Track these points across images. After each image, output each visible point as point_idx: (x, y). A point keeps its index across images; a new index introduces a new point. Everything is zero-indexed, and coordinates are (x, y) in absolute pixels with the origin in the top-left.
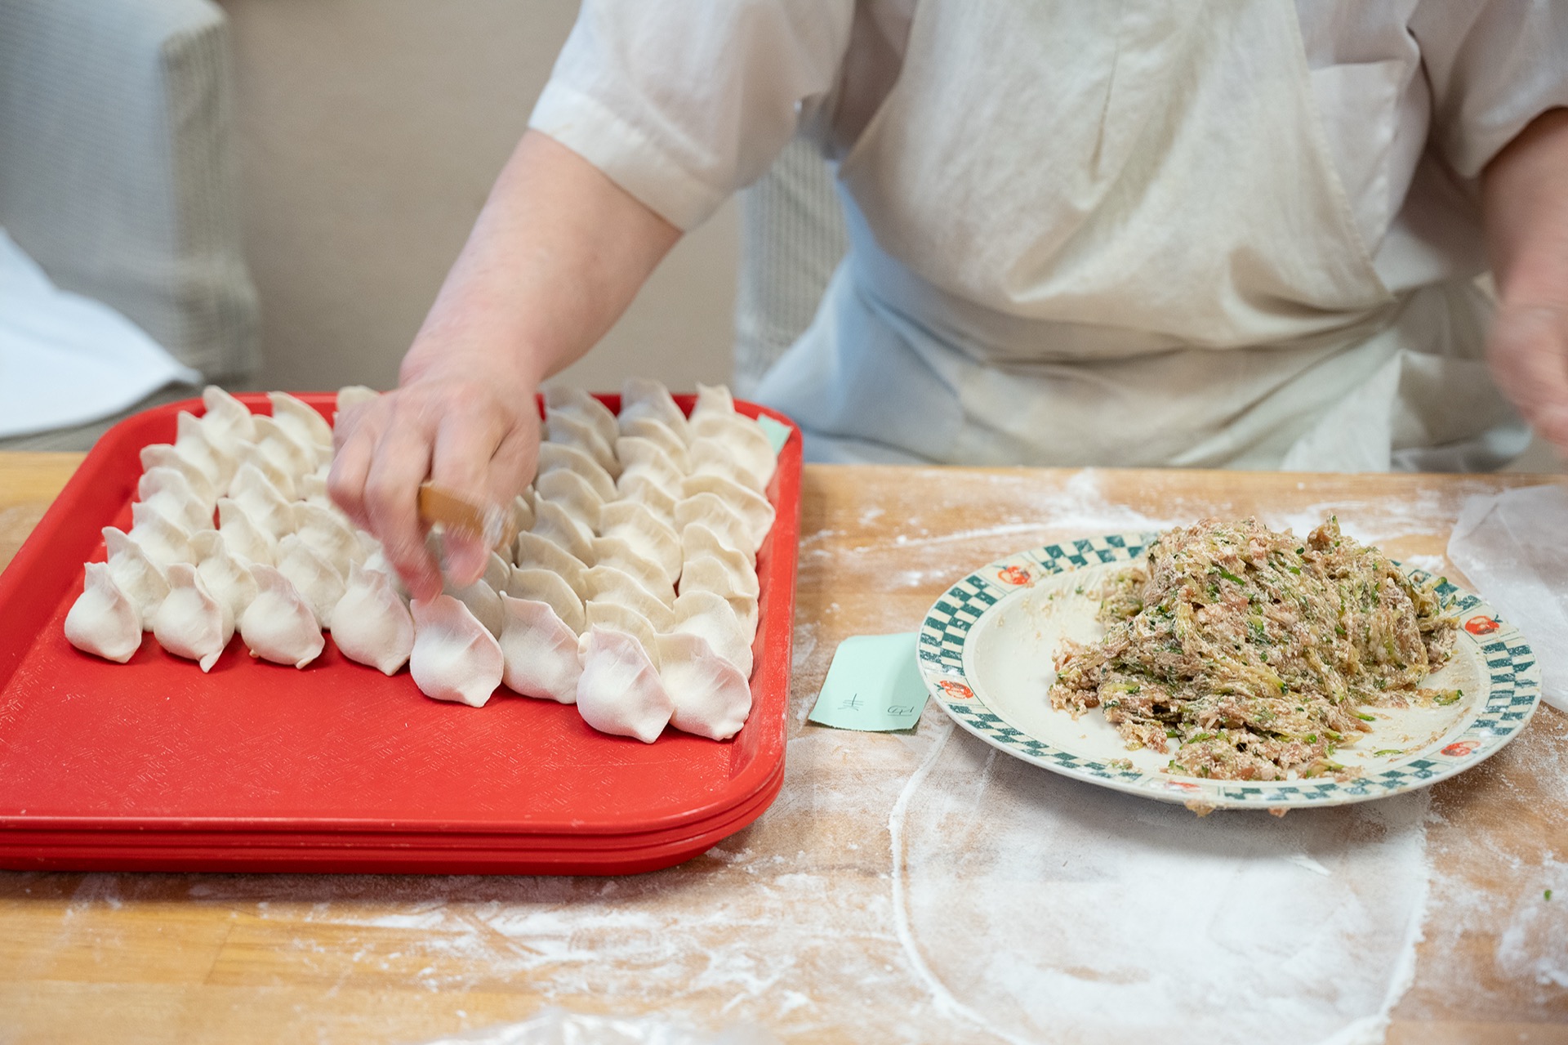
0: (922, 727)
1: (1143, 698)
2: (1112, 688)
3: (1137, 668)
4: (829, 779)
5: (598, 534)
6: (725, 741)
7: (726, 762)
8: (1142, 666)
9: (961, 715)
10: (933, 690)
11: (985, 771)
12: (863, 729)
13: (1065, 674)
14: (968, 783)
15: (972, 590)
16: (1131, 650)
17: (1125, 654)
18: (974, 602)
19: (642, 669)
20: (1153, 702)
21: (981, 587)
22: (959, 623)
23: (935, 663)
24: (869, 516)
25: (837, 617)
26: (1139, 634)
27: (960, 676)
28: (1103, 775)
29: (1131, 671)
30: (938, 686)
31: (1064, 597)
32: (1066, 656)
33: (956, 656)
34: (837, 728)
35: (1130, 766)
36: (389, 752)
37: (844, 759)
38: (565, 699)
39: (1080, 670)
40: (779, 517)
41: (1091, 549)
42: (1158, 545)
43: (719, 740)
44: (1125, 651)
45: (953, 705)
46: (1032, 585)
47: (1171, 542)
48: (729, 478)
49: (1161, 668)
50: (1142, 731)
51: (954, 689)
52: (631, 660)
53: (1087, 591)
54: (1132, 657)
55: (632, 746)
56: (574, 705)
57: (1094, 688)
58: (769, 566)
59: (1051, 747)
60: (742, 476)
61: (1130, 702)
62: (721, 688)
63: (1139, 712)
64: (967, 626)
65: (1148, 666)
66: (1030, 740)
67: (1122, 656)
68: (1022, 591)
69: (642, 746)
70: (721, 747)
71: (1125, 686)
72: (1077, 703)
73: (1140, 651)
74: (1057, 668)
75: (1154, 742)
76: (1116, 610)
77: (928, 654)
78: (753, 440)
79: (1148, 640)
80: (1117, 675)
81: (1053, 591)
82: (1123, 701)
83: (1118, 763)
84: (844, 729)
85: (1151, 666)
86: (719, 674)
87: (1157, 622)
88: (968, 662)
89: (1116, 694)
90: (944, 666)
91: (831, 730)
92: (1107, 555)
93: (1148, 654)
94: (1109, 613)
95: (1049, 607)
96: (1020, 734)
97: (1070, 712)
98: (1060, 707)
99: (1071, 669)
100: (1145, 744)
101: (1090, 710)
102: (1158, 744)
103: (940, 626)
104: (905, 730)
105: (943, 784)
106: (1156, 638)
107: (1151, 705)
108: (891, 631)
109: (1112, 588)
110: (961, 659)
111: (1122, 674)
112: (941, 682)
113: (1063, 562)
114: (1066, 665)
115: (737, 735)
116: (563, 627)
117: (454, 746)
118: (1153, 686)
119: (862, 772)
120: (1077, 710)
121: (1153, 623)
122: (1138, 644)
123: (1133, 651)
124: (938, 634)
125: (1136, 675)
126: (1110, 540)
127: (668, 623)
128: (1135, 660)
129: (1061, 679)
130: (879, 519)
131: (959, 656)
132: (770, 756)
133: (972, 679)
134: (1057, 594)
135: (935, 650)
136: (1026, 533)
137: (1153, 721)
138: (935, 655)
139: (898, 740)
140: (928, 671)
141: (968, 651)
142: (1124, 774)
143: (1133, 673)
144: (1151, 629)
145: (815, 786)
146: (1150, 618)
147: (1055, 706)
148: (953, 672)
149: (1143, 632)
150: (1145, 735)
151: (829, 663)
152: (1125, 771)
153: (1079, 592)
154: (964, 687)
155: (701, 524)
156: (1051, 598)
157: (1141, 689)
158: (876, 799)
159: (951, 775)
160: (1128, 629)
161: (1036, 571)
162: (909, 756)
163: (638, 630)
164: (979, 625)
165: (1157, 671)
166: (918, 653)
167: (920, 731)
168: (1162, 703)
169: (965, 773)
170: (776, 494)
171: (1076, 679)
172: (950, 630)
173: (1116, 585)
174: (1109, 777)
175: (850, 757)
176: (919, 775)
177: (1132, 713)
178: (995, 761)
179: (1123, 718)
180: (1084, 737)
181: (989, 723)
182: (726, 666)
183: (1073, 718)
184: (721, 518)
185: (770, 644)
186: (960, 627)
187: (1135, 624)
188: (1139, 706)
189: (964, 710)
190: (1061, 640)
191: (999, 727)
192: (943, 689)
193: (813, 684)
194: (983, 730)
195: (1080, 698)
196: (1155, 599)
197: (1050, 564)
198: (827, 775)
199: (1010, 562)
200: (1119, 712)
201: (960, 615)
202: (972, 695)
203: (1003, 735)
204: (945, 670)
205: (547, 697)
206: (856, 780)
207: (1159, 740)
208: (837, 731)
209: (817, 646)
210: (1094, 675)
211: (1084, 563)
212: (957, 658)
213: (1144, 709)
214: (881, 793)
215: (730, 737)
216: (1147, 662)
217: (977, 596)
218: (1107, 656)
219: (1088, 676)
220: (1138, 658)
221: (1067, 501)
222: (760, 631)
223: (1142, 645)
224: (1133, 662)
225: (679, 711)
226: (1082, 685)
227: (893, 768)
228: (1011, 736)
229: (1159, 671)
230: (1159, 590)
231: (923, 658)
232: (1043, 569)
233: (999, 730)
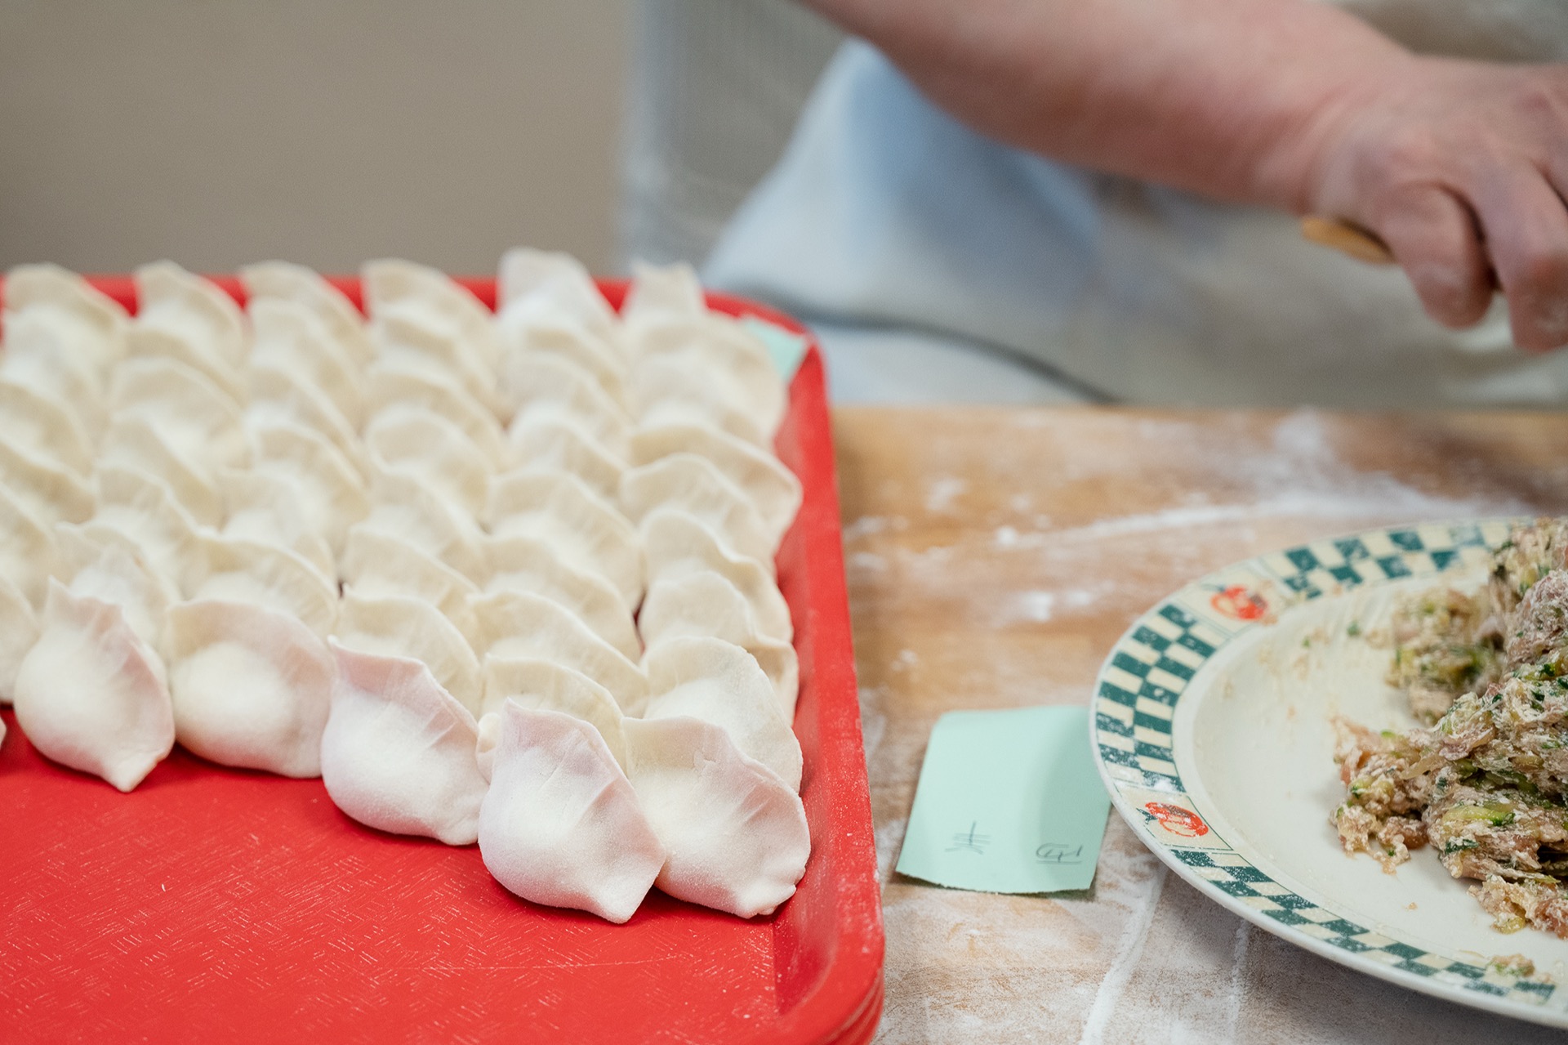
0: (1103, 885)
1: (1522, 834)
2: (1460, 814)
3: (1507, 779)
4: (949, 987)
5: (485, 528)
6: (759, 920)
7: (767, 961)
8: (1516, 775)
9: (1197, 869)
10: (1137, 821)
11: (1236, 972)
12: (997, 889)
13: (1366, 787)
14: (1208, 994)
15: (1170, 631)
16: (1499, 745)
17: (1483, 753)
18: (1177, 653)
19: (605, 785)
20: (1539, 841)
21: (1185, 625)
22: (1158, 693)
23: (1130, 769)
24: (942, 494)
25: (915, 678)
26: (1514, 716)
27: (1177, 792)
28: (1487, 988)
29: (1494, 783)
30: (1145, 813)
31: (1328, 641)
32: (1360, 753)
33: (1163, 755)
34: (949, 888)
35: (1529, 970)
36: (136, 940)
37: (972, 949)
38: (456, 834)
39: (1391, 781)
40: (809, 498)
41: (1365, 554)
42: (1513, 550)
43: (747, 917)
44: (1484, 748)
45: (1180, 850)
46: (1272, 621)
47: (1536, 544)
48: (712, 428)
49: (1553, 778)
50: (1522, 895)
51: (1173, 818)
52: (584, 767)
53: (1368, 627)
54: (1499, 758)
55: (586, 929)
56: (474, 847)
57: (1415, 813)
58: (805, 586)
59: (1373, 933)
60: (733, 423)
61: (1497, 841)
62: (753, 819)
63: (1514, 859)
64: (1172, 698)
65: (1528, 776)
66: (1332, 918)
67: (1479, 757)
68: (1256, 632)
69: (604, 928)
70: (753, 930)
71: (1484, 811)
72: (1388, 841)
73: (1516, 748)
74: (1345, 776)
75: (1545, 917)
76: (1430, 666)
77: (1114, 751)
78: (744, 362)
79: (1531, 727)
80: (1468, 791)
81: (1308, 631)
82: (1482, 839)
83: (1507, 964)
84: (962, 890)
85: (1535, 776)
86: (751, 795)
87: (1547, 695)
88: (1186, 763)
89: (1470, 827)
90: (1147, 774)
91: (938, 891)
92: (1395, 566)
93: (1530, 754)
94: (1416, 672)
95: (1303, 661)
96: (1312, 906)
97: (1378, 858)
98: (1359, 848)
99: (1375, 778)
100: (1529, 921)
101: (1414, 854)
102: (1555, 921)
103: (1127, 699)
104: (1077, 891)
105: (1162, 998)
106: (1545, 723)
107: (1536, 846)
108: (1015, 704)
109: (1411, 625)
110: (1171, 761)
111: (1478, 789)
112: (1148, 805)
113: (1319, 578)
114: (1364, 771)
115: (782, 909)
116: (450, 705)
117: (255, 928)
118: (1537, 812)
119: (1008, 973)
120: (1391, 854)
121: (1540, 697)
122: (1512, 736)
123: (1502, 747)
124: (1124, 714)
125: (1504, 791)
126: (1397, 538)
127: (636, 694)
128: (1504, 764)
129: (1357, 796)
130: (961, 500)
131: (1167, 754)
132: (865, 955)
133: (1198, 798)
134: (1317, 635)
135: (1125, 744)
136: (1223, 525)
137: (1542, 876)
138: (1127, 754)
139: (1067, 914)
140: (1120, 784)
141: (1182, 741)
142: (1526, 987)
143: (1498, 788)
144: (1534, 706)
145: (927, 1002)
146: (1530, 687)
147: (1349, 847)
148: (1164, 785)
149: (1520, 714)
150: (1530, 904)
151: (918, 763)
152: (1522, 979)
153: (1354, 632)
154: (1190, 815)
155: (672, 511)
156: (1307, 644)
157: (1517, 818)
158: (1043, 1027)
159: (1173, 979)
160: (1492, 708)
161: (1276, 595)
162: (1091, 942)
163: (587, 710)
164: (1193, 694)
165: (1545, 783)
166: (1097, 751)
167: (1102, 894)
168: (1555, 843)
169: (1198, 976)
170: (798, 456)
171: (1385, 796)
172: (1145, 705)
173: (1421, 619)
174: (1499, 993)
175: (981, 944)
176: (1115, 978)
177: (1500, 861)
178: (1250, 950)
179: (1483, 871)
180: (1413, 906)
181: (1252, 885)
182: (764, 779)
183: (1386, 870)
184: (711, 502)
185: (828, 734)
186: (1160, 699)
187: (1505, 698)
188: (1515, 849)
189: (1199, 859)
190: (1334, 721)
191: (1271, 893)
192: (1153, 818)
193: (893, 802)
194: (1244, 899)
195: (1394, 831)
196: (1532, 651)
197: (1298, 582)
198: (944, 979)
199: (1230, 578)
200: (1474, 860)
201: (1158, 677)
202: (1206, 830)
203: (1282, 908)
204: (1149, 781)
205: (420, 832)
206: (1000, 989)
207: (1559, 914)
208: (950, 893)
209: (888, 731)
210: (1417, 789)
211: (1357, 580)
212: (1163, 758)
213: (1524, 855)
214: (1051, 1014)
215: (770, 911)
216: (1527, 768)
217: (1182, 641)
218: (1449, 756)
219: (1405, 791)
220: (1510, 760)
221: (1281, 468)
222: (803, 708)
223: (1519, 736)
224: (1501, 767)
225: (674, 863)
226: (1395, 808)
227: (1064, 966)
228: (1296, 911)
229: (1549, 784)
230: (1540, 635)
231: (1108, 758)
232: (1287, 592)
233: (1272, 898)
